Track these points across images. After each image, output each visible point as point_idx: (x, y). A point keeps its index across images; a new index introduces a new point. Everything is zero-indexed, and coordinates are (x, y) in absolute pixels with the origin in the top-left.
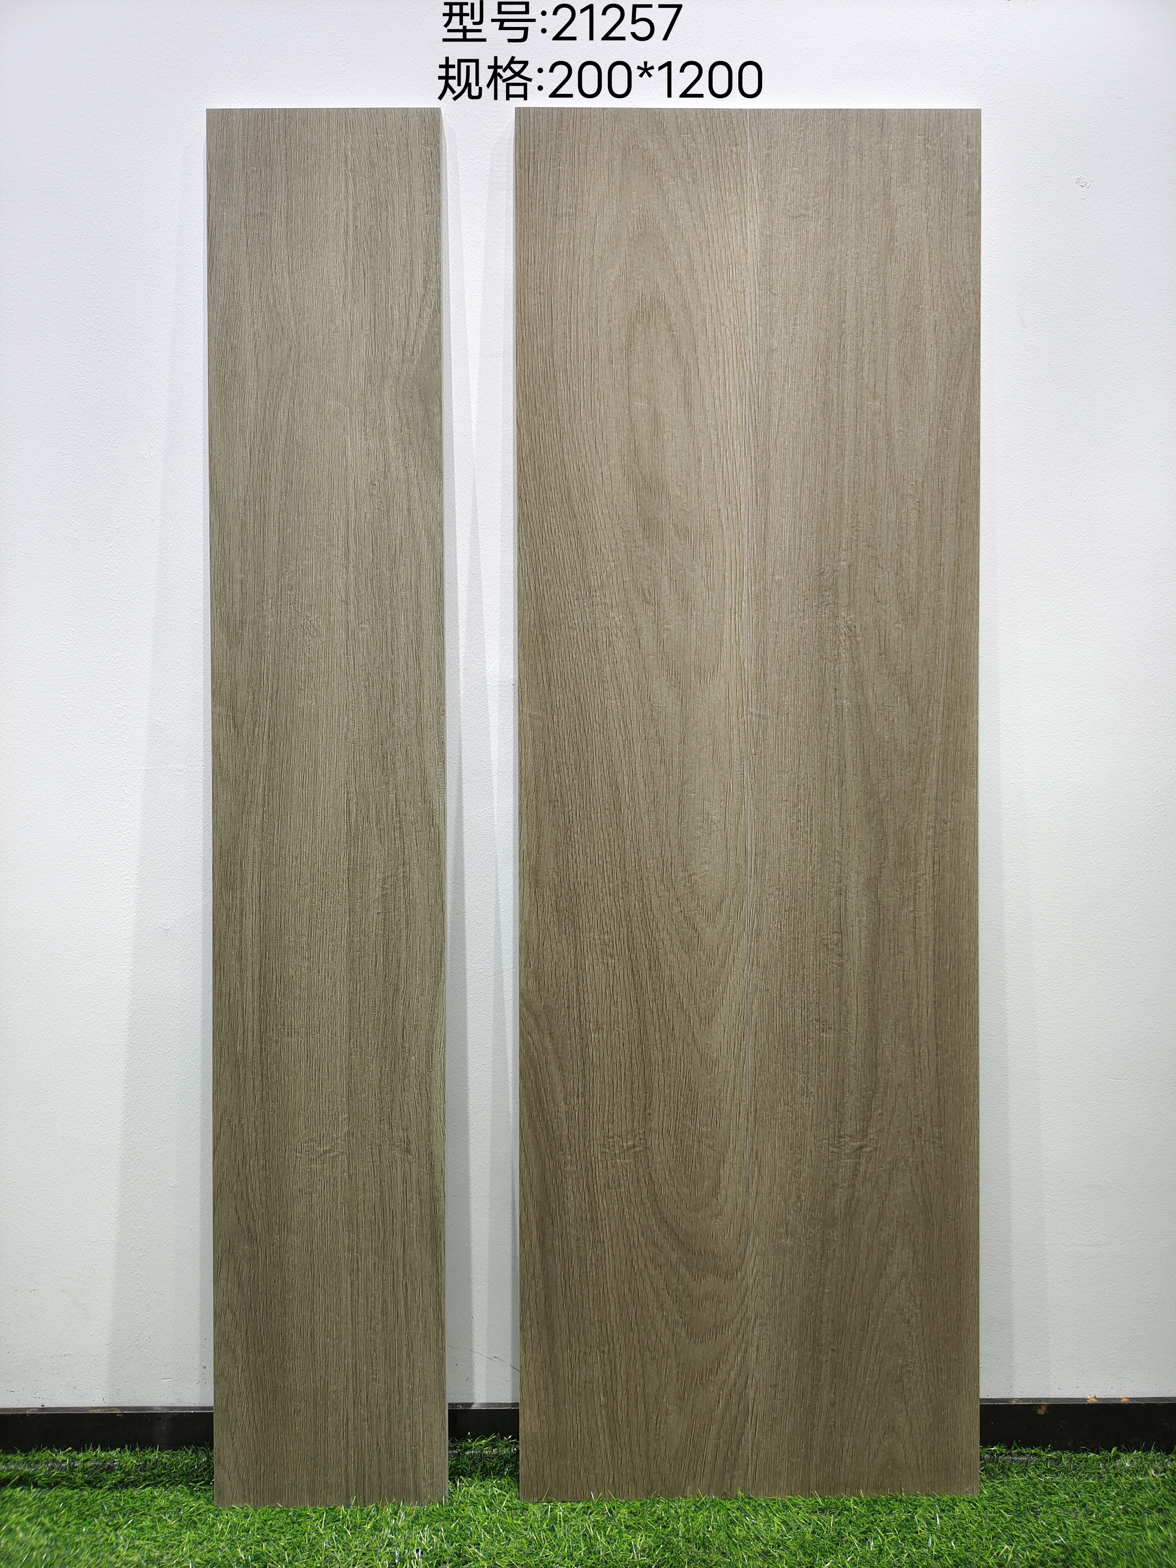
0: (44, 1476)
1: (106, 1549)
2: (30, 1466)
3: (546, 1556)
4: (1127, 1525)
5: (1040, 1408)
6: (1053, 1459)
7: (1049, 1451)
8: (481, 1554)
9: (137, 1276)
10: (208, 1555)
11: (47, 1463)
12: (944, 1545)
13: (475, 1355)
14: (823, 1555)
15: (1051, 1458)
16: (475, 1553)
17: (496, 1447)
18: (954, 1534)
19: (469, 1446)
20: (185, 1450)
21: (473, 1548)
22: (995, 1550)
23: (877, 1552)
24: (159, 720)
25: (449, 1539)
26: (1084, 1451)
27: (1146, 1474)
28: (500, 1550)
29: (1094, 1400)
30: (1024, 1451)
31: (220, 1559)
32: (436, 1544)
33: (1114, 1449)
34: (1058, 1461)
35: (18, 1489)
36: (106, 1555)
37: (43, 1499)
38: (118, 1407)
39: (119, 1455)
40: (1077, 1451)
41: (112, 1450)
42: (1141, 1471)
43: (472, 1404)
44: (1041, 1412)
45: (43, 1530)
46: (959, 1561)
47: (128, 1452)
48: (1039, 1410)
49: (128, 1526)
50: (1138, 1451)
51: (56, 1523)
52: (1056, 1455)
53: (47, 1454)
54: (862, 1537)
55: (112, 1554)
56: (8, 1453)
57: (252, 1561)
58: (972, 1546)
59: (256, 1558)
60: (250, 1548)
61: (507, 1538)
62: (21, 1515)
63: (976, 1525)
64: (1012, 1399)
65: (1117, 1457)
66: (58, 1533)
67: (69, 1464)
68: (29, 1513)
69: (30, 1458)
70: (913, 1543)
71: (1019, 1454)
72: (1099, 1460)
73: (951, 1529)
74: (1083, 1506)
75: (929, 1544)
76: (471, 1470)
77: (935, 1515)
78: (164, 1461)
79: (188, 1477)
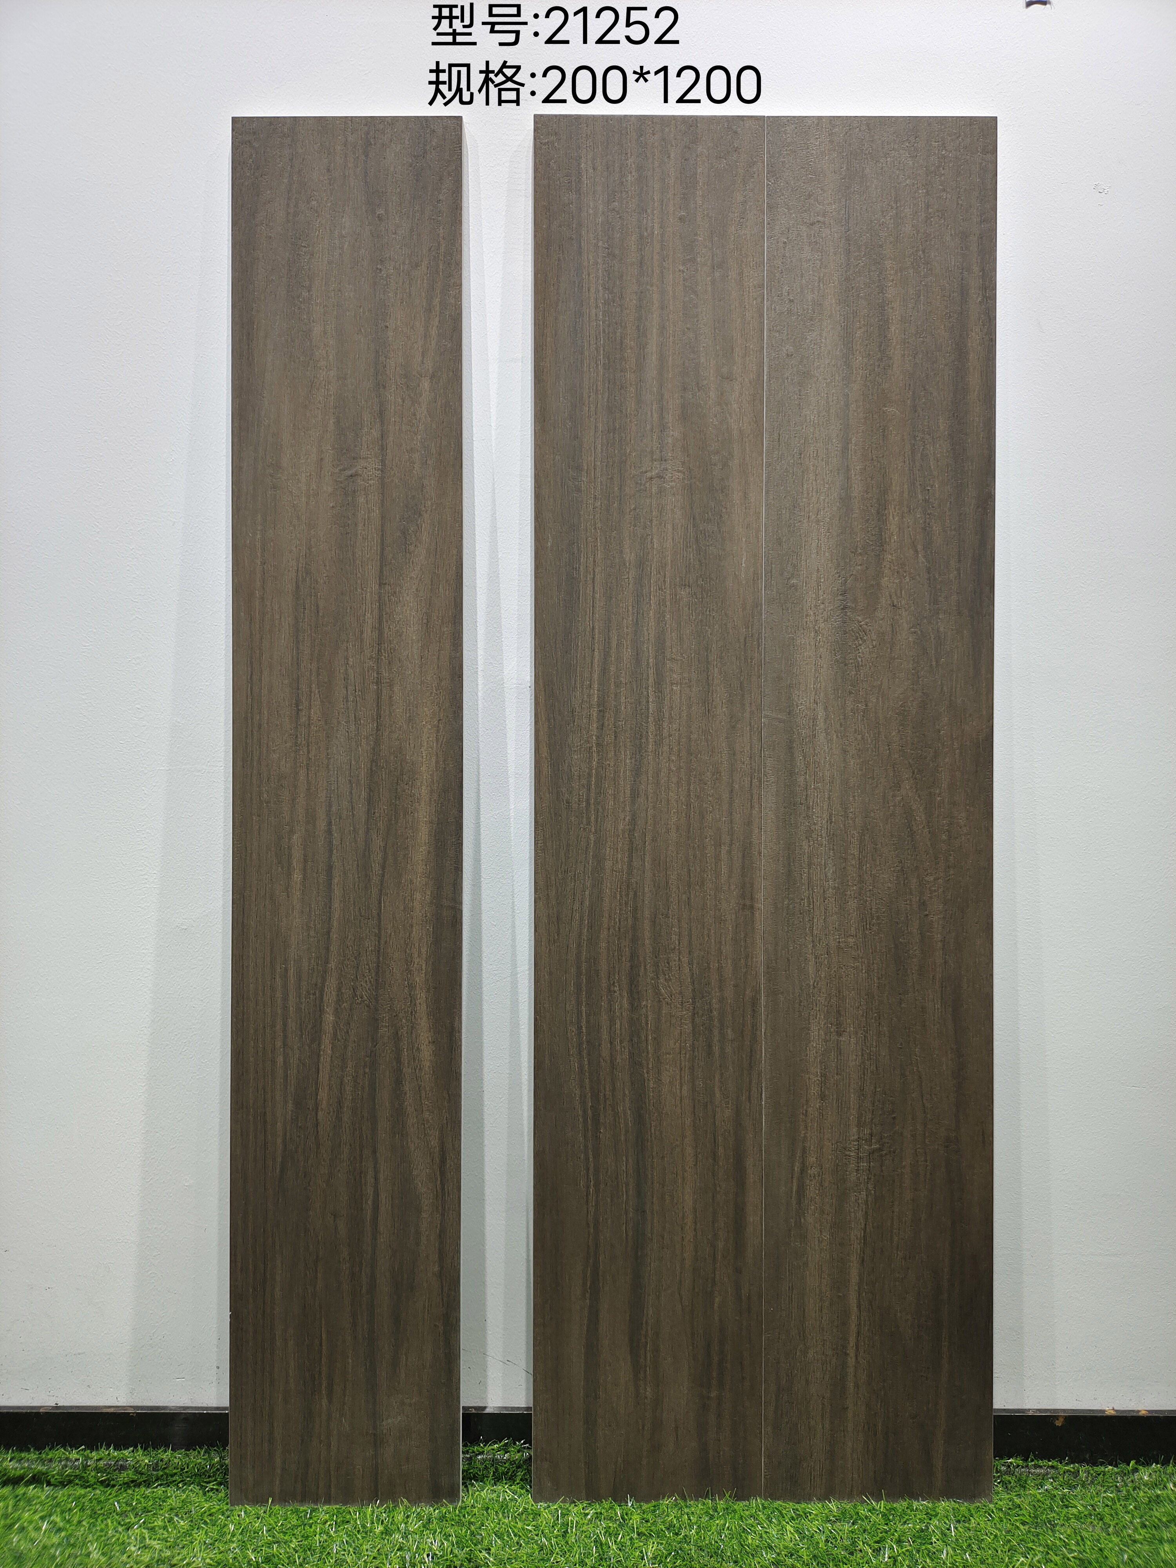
0: (58, 1474)
1: (118, 1548)
2: (43, 1464)
3: (557, 1562)
4: (1145, 1539)
5: (1058, 1419)
6: (1070, 1471)
7: (1066, 1463)
8: (491, 1559)
9: (152, 1276)
10: (219, 1556)
11: (60, 1461)
12: (959, 1557)
13: (489, 1359)
15: (1068, 1471)
16: (486, 1558)
17: (509, 1452)
18: (969, 1545)
19: (481, 1450)
20: (198, 1450)
21: (484, 1553)
22: (1011, 1563)
23: (891, 1563)
24: (179, 720)
25: (460, 1544)
26: (1102, 1464)
27: (1165, 1487)
28: (511, 1555)
29: (1113, 1413)
30: (1041, 1463)
31: (231, 1561)
32: (447, 1549)
33: (1132, 1463)
34: (1076, 1474)
35: (32, 1487)
36: (117, 1554)
37: (56, 1497)
38: (131, 1407)
39: (132, 1454)
40: (1094, 1464)
41: (125, 1449)
42: (1160, 1485)
43: (485, 1408)
44: (1059, 1423)
45: (55, 1529)
47: (140, 1452)
48: (1057, 1421)
49: (140, 1526)
50: (1157, 1464)
51: (69, 1521)
52: (1073, 1468)
53: (59, 1452)
54: (876, 1546)
55: (123, 1553)
56: (21, 1451)
57: (262, 1563)
58: (988, 1559)
59: (267, 1560)
60: (261, 1550)
61: (518, 1543)
62: (34, 1513)
63: (992, 1537)
64: (1029, 1410)
65: (1136, 1470)
66: (70, 1532)
67: (82, 1463)
68: (42, 1511)
69: (44, 1456)
70: (928, 1555)
71: (1036, 1466)
72: (1117, 1473)
73: (966, 1540)
74: (1101, 1519)
75: (944, 1556)
76: (483, 1474)
77: (950, 1526)
78: (176, 1461)
79: (201, 1477)
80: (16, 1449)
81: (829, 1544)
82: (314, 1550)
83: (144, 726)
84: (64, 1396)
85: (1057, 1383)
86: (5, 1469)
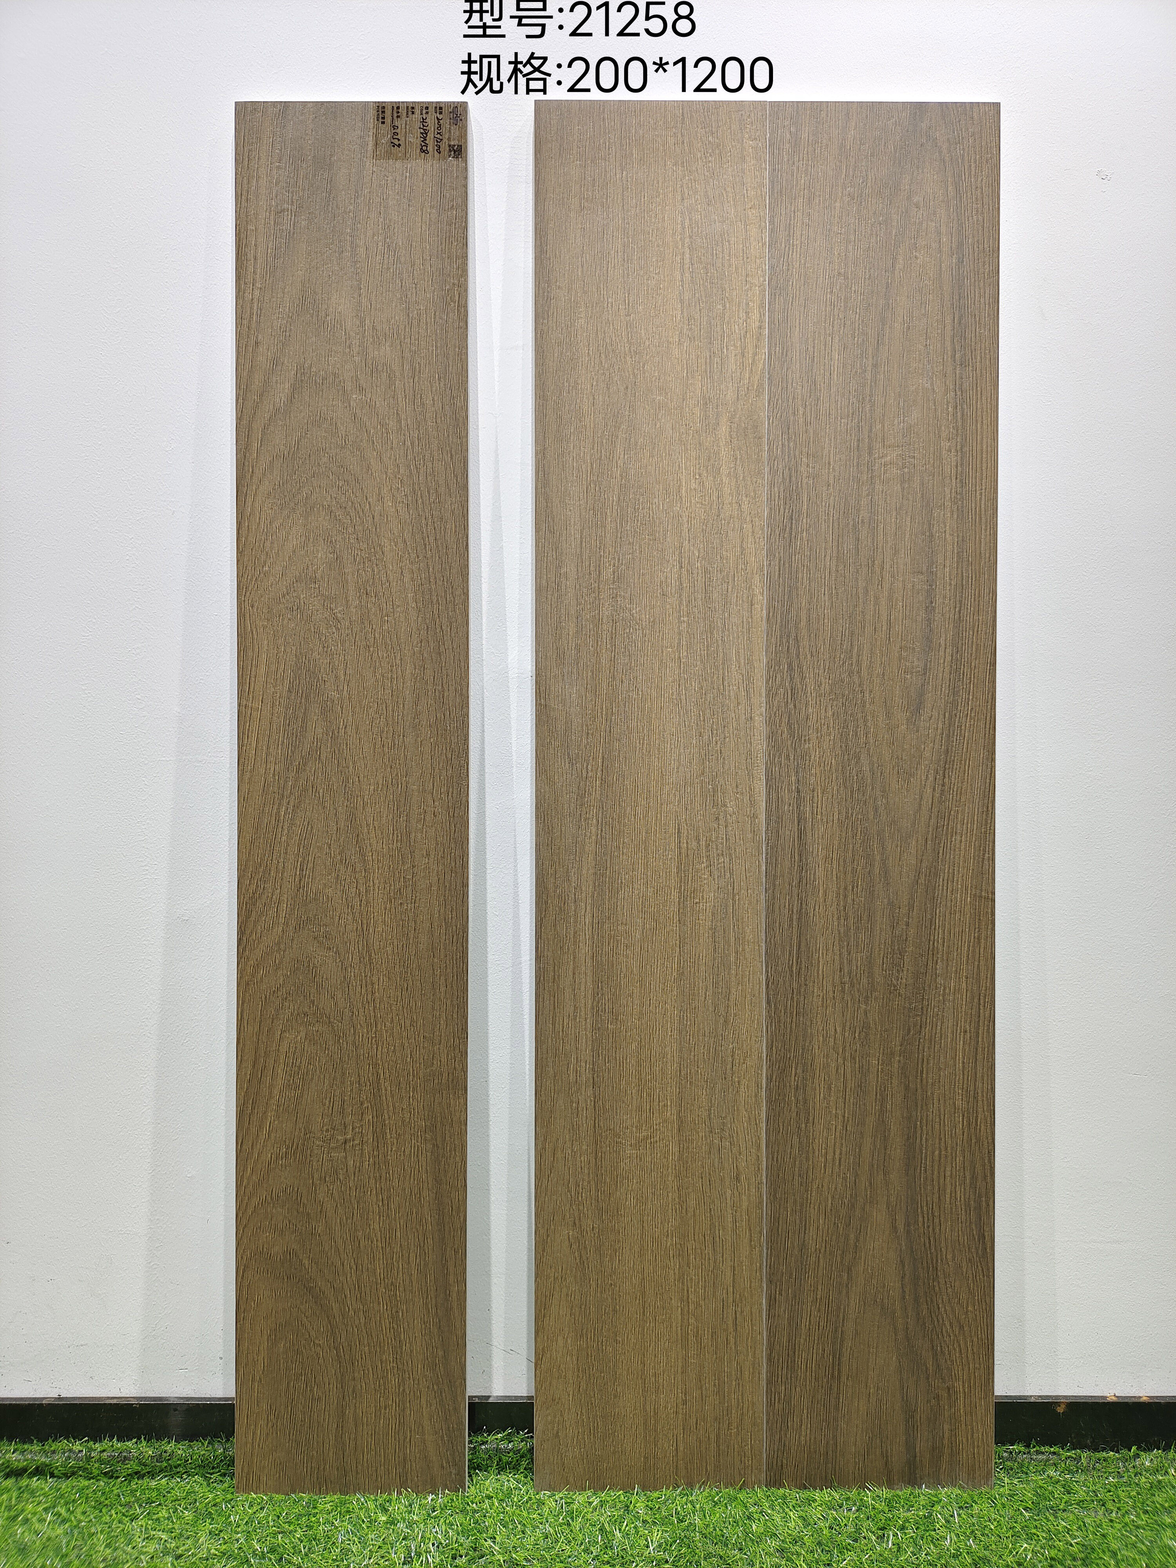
0: (61, 1466)
1: (123, 1540)
2: (47, 1456)
3: (563, 1550)
4: (1147, 1525)
5: (1059, 1406)
6: (1072, 1458)
7: (1068, 1450)
8: (496, 1548)
9: (155, 1266)
10: (225, 1547)
11: (64, 1453)
12: (963, 1543)
13: (494, 1349)
14: (840, 1552)
15: (1070, 1457)
16: (491, 1547)
17: (512, 1441)
18: (973, 1532)
19: (486, 1440)
20: (200, 1441)
21: (490, 1542)
22: (1015, 1549)
23: (895, 1550)
25: (465, 1533)
26: (1103, 1450)
27: (1167, 1473)
28: (516, 1544)
29: (1114, 1399)
30: (1043, 1449)
31: (236, 1551)
32: (452, 1538)
33: (1134, 1448)
34: (1078, 1459)
35: (35, 1479)
36: (122, 1546)
37: (60, 1489)
38: (134, 1398)
39: (135, 1446)
40: (1096, 1450)
41: (128, 1441)
42: (1162, 1470)
43: (489, 1396)
44: (1060, 1410)
45: (59, 1520)
46: (977, 1559)
47: (144, 1443)
48: (1059, 1408)
49: (145, 1517)
50: (1158, 1449)
51: (72, 1513)
52: (1075, 1454)
53: (63, 1444)
54: (880, 1533)
55: (128, 1544)
56: (24, 1443)
57: (268, 1553)
58: (991, 1545)
59: (273, 1550)
60: (267, 1540)
61: (522, 1531)
62: (38, 1504)
63: (995, 1523)
64: (1031, 1396)
65: (1137, 1456)
67: (86, 1454)
68: (46, 1502)
69: (47, 1447)
70: (932, 1541)
71: (1038, 1453)
72: (1118, 1459)
73: (970, 1527)
74: (1103, 1505)
75: (948, 1543)
76: (487, 1464)
77: (953, 1513)
78: (180, 1452)
79: (205, 1468)
80: (19, 1441)
81: (834, 1531)
82: (319, 1540)
83: (144, 717)
84: (66, 1387)
85: (1058, 1370)
86: (9, 1461)
